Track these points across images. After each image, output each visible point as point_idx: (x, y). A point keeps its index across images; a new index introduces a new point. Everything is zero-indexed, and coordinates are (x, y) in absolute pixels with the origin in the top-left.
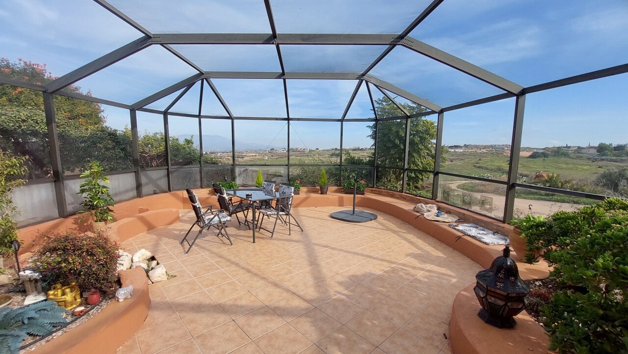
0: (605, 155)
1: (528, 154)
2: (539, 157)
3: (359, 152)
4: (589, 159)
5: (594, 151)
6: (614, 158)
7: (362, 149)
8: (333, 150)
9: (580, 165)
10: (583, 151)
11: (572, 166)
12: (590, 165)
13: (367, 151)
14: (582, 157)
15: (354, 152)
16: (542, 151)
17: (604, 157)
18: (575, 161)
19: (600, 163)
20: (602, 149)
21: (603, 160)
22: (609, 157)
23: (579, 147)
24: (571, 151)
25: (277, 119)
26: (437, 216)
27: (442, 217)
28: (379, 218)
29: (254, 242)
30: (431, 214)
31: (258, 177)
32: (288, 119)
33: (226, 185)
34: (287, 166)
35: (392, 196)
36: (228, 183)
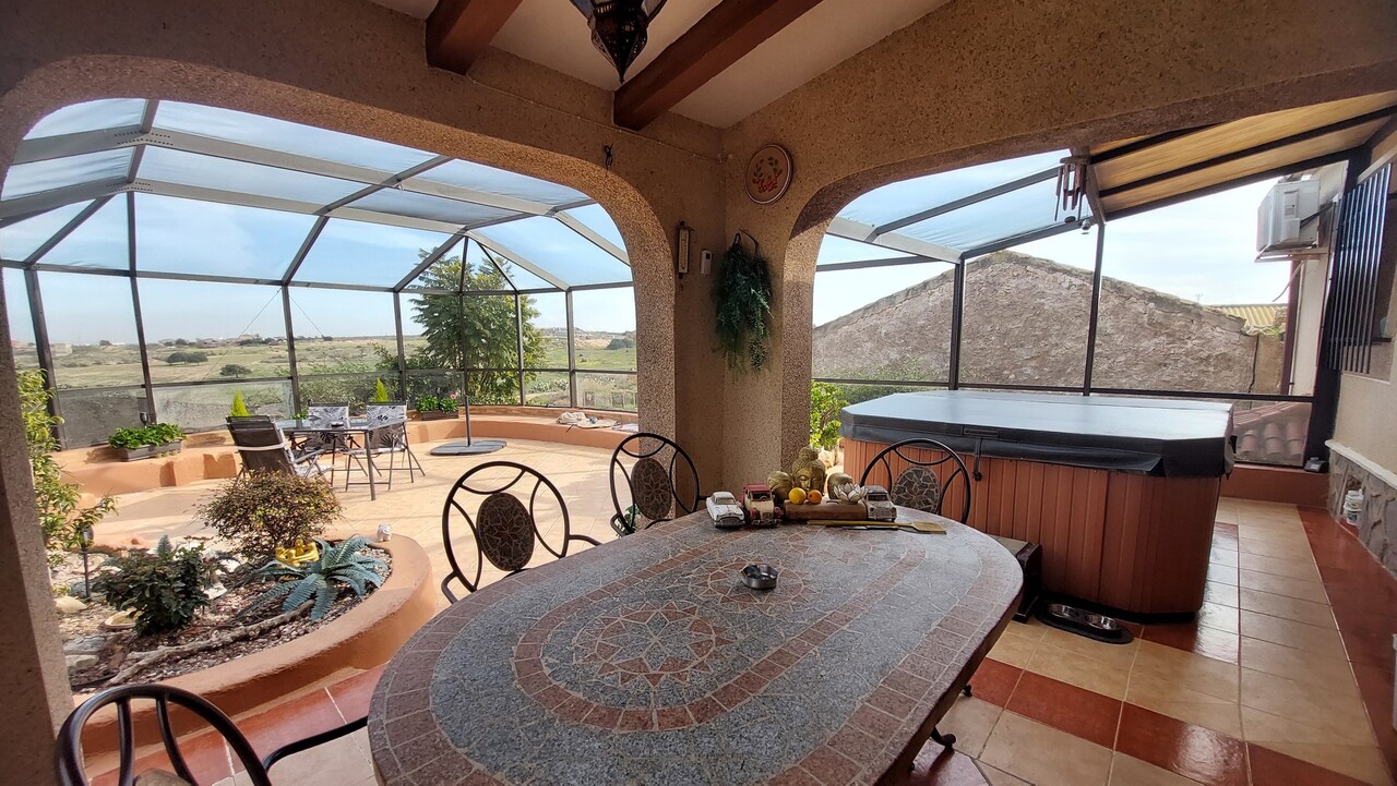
1: (606, 343)
2: (620, 347)
3: (262, 347)
15: (246, 348)
16: (623, 338)
25: (257, 282)
26: (594, 423)
27: (599, 423)
28: (508, 444)
29: (373, 499)
30: (585, 423)
31: (235, 407)
32: (285, 283)
33: (150, 433)
34: (291, 378)
35: (506, 413)
36: (154, 429)
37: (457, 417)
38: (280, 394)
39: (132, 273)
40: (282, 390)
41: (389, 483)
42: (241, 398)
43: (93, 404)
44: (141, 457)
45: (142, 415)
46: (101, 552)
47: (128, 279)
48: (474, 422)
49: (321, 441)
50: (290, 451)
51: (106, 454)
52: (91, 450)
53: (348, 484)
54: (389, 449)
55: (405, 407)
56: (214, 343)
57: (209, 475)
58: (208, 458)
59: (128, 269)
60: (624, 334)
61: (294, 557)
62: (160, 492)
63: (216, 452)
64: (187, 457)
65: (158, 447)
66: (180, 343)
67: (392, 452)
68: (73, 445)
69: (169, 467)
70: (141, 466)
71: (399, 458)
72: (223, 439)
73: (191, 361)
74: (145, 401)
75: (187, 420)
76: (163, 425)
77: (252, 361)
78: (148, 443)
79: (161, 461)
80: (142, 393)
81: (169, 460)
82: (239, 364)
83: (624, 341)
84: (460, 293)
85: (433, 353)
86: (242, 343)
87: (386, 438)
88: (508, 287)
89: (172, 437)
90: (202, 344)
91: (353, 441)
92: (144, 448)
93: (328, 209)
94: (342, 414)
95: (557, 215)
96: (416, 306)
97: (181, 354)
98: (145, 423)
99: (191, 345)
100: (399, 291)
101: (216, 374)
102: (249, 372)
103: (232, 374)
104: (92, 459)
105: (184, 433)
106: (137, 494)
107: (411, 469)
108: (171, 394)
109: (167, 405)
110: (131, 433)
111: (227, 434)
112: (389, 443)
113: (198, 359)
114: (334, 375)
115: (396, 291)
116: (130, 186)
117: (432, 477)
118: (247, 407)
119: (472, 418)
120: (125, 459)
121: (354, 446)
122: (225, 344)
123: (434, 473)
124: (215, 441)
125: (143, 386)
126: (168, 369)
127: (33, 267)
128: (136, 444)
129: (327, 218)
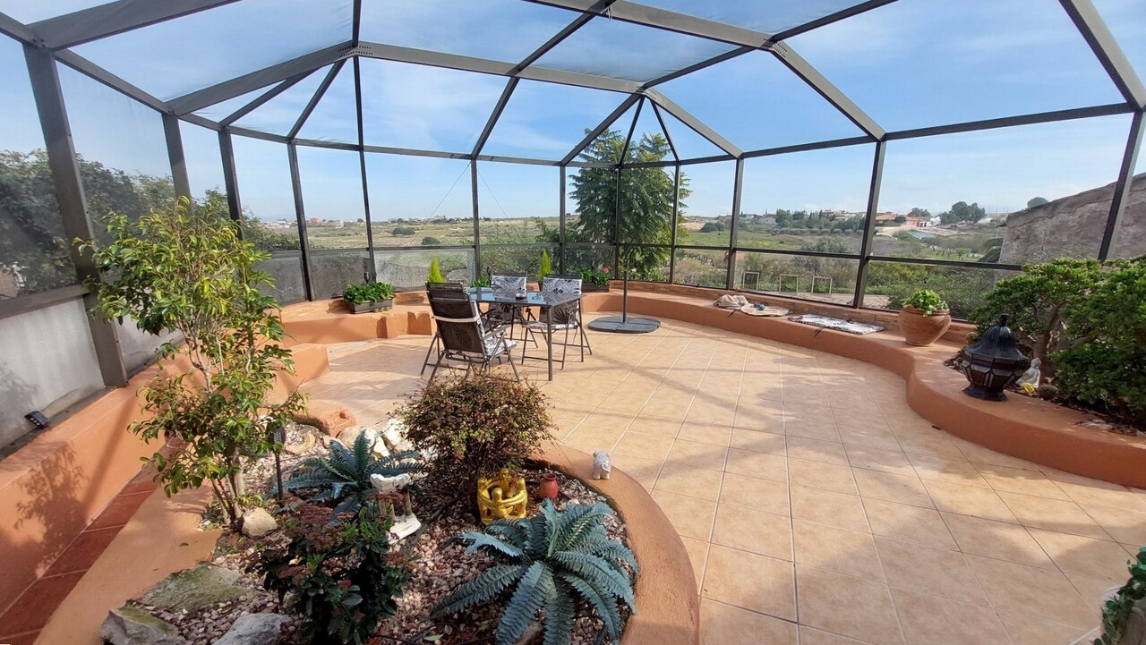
0: (784, 226)
1: (700, 226)
2: (713, 230)
3: (447, 225)
4: (768, 231)
5: (772, 221)
6: (794, 229)
7: (451, 220)
8: (393, 222)
9: (761, 240)
10: (761, 221)
11: (751, 241)
12: (770, 241)
13: (460, 223)
14: (760, 229)
15: (437, 225)
16: (716, 222)
17: (784, 229)
18: (754, 235)
19: (781, 237)
20: (781, 217)
21: (782, 232)
22: (789, 229)
23: (755, 215)
24: (748, 220)
25: (452, 156)
26: (761, 309)
27: (767, 311)
28: (662, 324)
29: (550, 379)
30: (748, 308)
31: (432, 270)
32: (473, 157)
33: (370, 291)
34: (474, 247)
35: (653, 290)
36: (374, 287)
37: (607, 291)
38: (464, 261)
39: (360, 148)
40: (466, 257)
41: (563, 362)
42: (436, 263)
43: (337, 262)
44: (363, 311)
45: (365, 274)
46: (313, 425)
47: (358, 152)
48: (629, 297)
49: (501, 310)
50: (482, 326)
51: (342, 306)
52: (331, 301)
53: (524, 357)
54: (564, 326)
55: (580, 281)
56: (420, 222)
57: (412, 331)
58: (411, 315)
59: (358, 144)
60: (716, 219)
61: (501, 500)
62: (377, 343)
63: (417, 310)
64: (397, 312)
65: (376, 303)
66: (400, 221)
67: (567, 329)
68: (320, 297)
69: (383, 322)
70: (364, 319)
71: (574, 337)
72: (422, 299)
73: (405, 234)
74: (369, 263)
75: (398, 280)
76: (380, 284)
77: (440, 237)
78: (369, 299)
79: (377, 316)
80: (366, 255)
81: (384, 316)
82: (433, 237)
83: (717, 225)
84: (620, 166)
85: (582, 227)
86: (435, 222)
87: (560, 315)
88: (670, 157)
89: (386, 295)
90: (412, 222)
91: (530, 314)
92: (366, 303)
93: (520, 68)
94: (521, 284)
95: (775, 47)
96: (574, 181)
97: (401, 228)
98: (367, 281)
99: (406, 222)
100: (565, 165)
101: (419, 244)
102: (438, 242)
103: (429, 244)
104: (332, 310)
105: (395, 291)
106: (361, 343)
107: (582, 346)
108: (387, 256)
109: (384, 266)
110: (357, 289)
111: (424, 293)
112: (564, 319)
113: (409, 232)
114: (503, 246)
115: (563, 164)
116: (354, 50)
117: (600, 357)
118: (441, 271)
119: (629, 294)
120: (353, 312)
121: (531, 319)
122: (425, 222)
123: (601, 352)
124: (416, 300)
125: (368, 249)
126: (393, 239)
127: (293, 141)
128: (360, 299)
129: (517, 80)
